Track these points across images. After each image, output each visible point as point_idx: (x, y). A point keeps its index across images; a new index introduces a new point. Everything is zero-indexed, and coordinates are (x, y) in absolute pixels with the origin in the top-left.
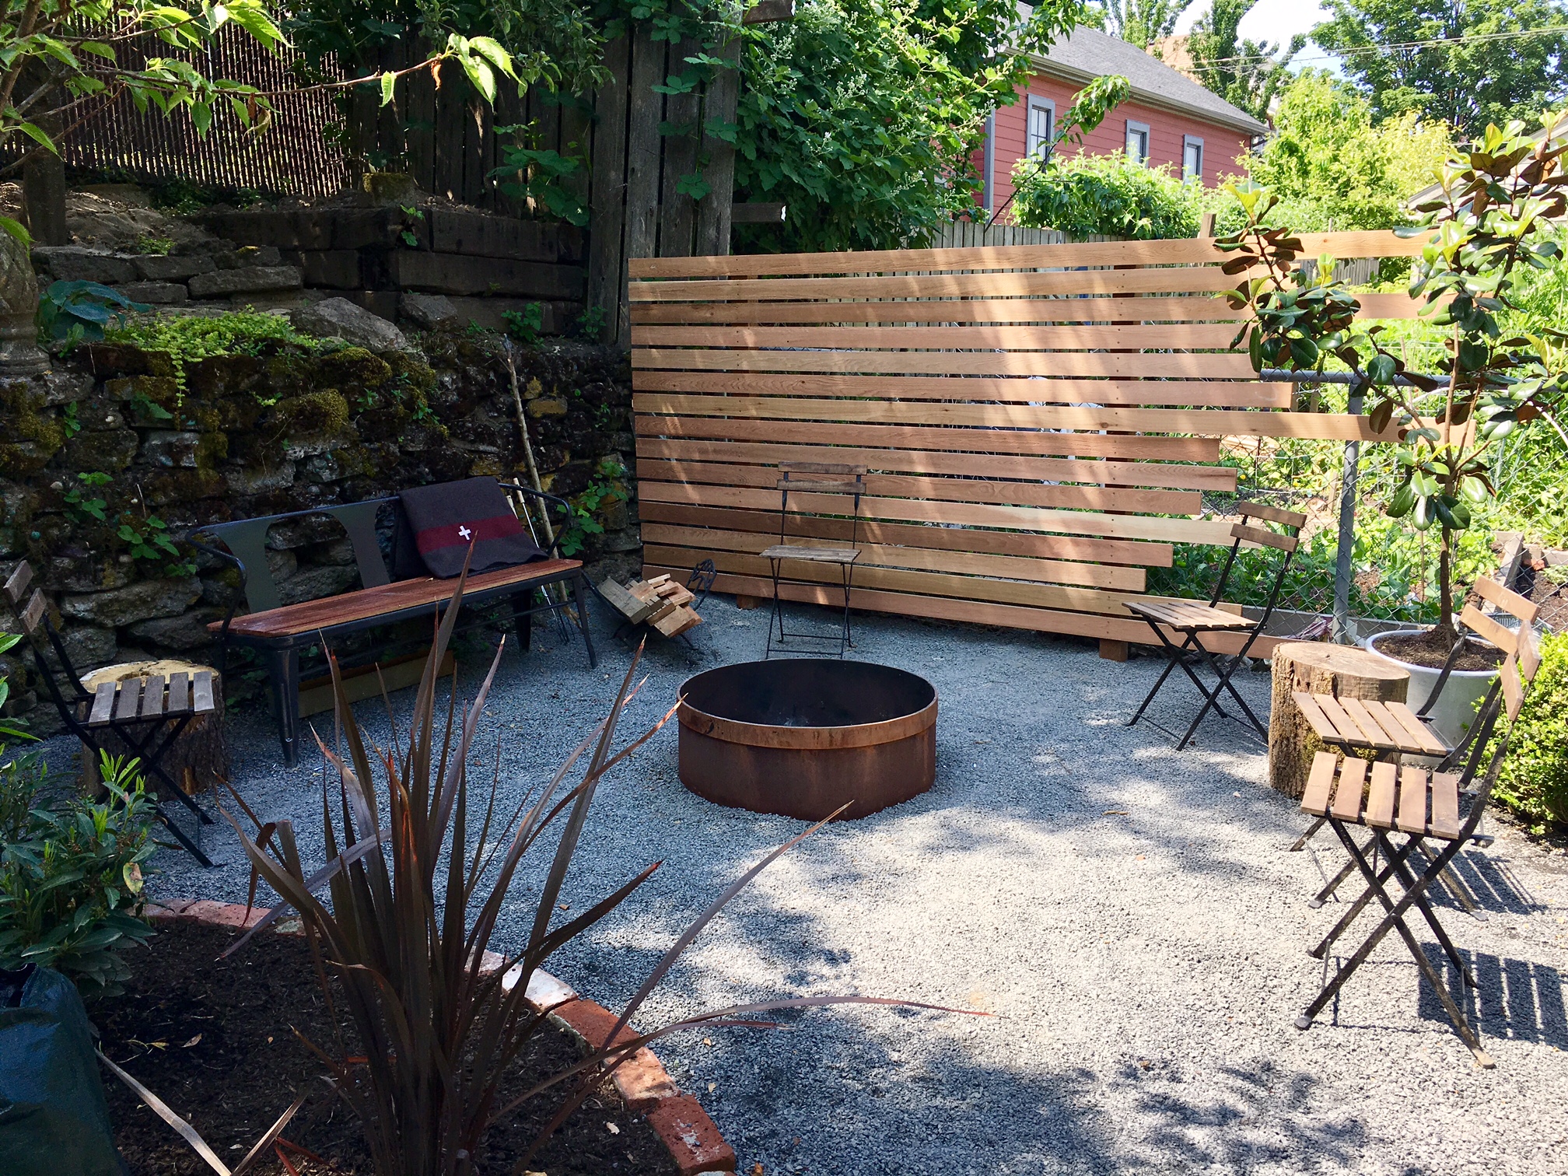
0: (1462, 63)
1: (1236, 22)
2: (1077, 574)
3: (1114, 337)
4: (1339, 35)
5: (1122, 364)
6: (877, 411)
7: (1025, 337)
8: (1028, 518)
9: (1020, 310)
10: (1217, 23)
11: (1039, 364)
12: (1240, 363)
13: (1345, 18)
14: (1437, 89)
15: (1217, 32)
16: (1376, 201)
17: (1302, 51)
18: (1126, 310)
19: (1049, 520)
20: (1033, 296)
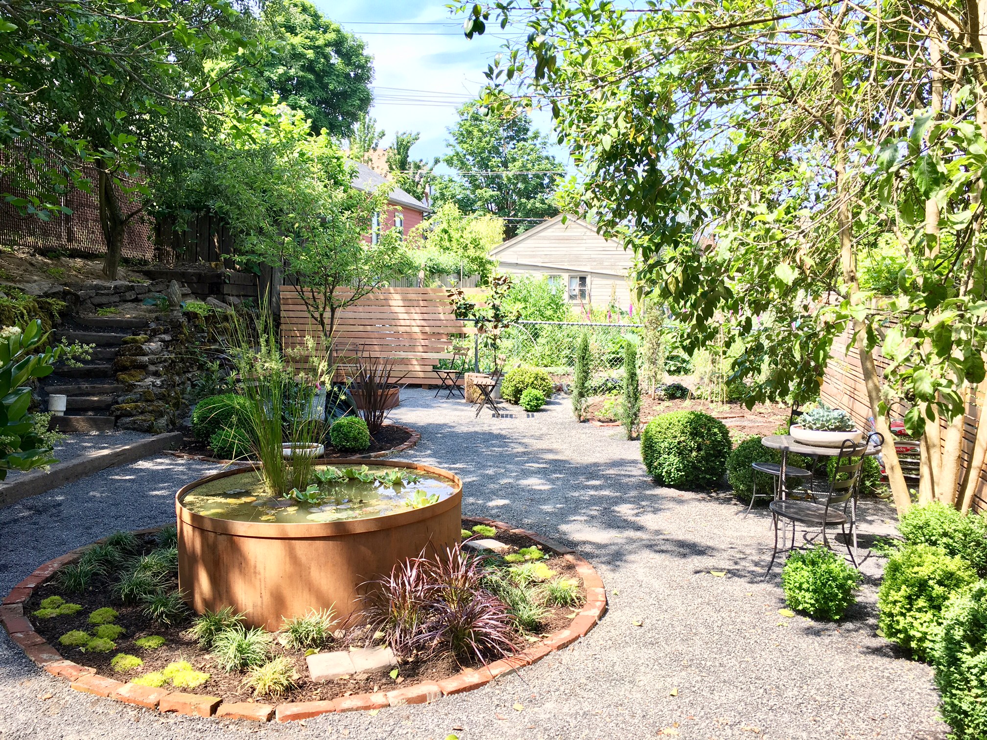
0: (509, 179)
1: (408, 149)
2: (418, 368)
3: (424, 310)
4: (455, 162)
5: (426, 316)
6: (361, 328)
7: (402, 310)
8: (403, 355)
9: (401, 303)
10: (399, 149)
11: (406, 316)
12: (453, 316)
13: (458, 154)
14: (500, 189)
15: (399, 154)
16: (477, 254)
17: (439, 164)
18: (425, 303)
19: (410, 355)
20: (404, 300)
